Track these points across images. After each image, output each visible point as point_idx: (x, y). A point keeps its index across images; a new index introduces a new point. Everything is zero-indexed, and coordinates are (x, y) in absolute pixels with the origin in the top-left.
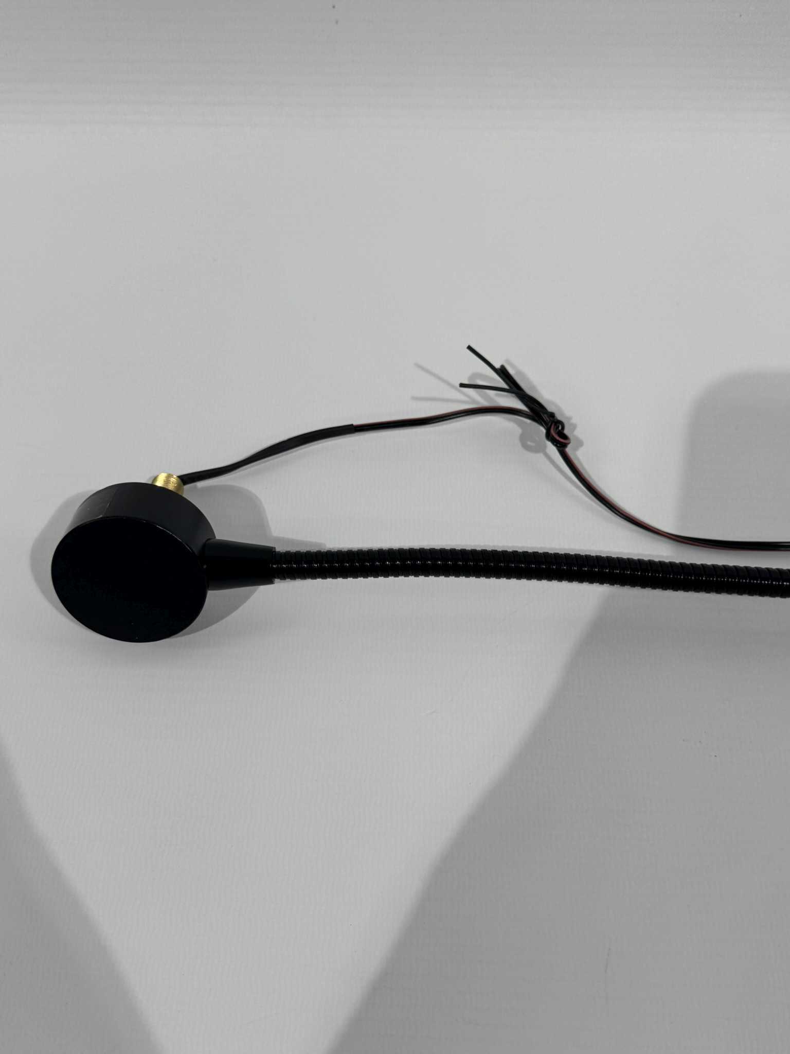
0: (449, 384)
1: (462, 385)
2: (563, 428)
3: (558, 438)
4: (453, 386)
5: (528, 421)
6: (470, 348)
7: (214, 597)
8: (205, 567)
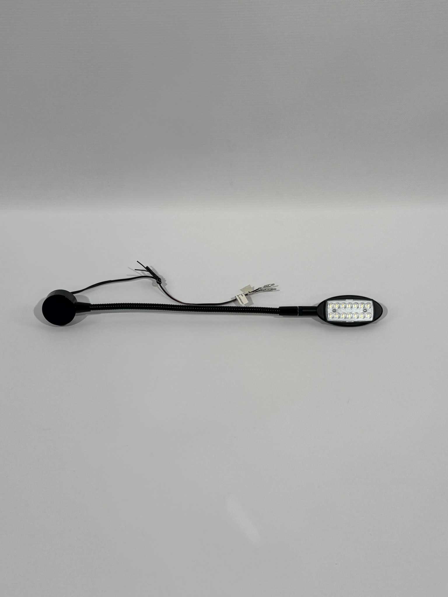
0: (132, 269)
1: (135, 270)
2: (161, 280)
3: (159, 282)
4: (133, 270)
5: (153, 279)
6: (138, 261)
7: (77, 317)
8: (75, 307)
